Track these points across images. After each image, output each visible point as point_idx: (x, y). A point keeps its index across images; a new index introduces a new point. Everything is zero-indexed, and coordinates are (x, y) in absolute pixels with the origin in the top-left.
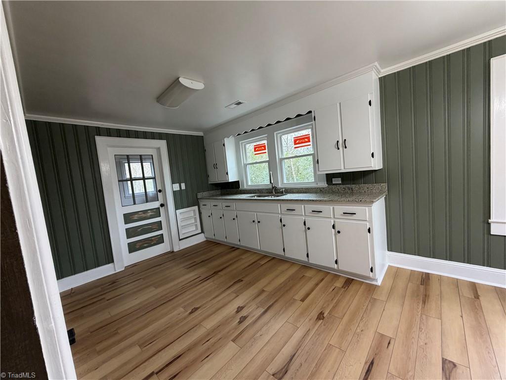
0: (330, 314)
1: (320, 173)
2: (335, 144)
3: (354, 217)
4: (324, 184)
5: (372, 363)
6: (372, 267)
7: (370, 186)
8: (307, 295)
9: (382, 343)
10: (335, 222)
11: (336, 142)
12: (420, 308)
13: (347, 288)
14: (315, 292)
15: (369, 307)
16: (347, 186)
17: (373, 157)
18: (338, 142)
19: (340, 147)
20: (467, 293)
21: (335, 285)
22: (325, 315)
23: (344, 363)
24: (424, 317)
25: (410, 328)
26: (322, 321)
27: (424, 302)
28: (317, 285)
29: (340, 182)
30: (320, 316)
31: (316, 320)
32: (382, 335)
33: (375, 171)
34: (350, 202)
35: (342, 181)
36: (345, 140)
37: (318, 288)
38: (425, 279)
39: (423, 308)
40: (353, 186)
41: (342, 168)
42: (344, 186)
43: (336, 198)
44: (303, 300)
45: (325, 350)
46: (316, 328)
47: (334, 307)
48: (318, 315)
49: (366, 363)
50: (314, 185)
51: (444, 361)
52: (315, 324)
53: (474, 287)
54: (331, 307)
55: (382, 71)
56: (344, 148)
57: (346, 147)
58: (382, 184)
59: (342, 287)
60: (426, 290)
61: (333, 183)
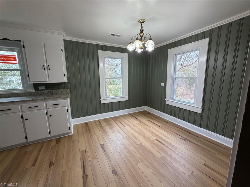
0: (56, 159)
1: (31, 83)
2: (42, 66)
3: (59, 106)
4: (32, 90)
5: (84, 163)
6: (69, 127)
7: (62, 90)
8: (36, 160)
9: (84, 153)
10: (47, 111)
11: (43, 65)
12: (89, 134)
13: (59, 143)
14: (40, 156)
15: (73, 144)
16: (50, 90)
17: (65, 76)
18: (44, 65)
19: (46, 68)
20: (98, 123)
21: (51, 145)
22: (53, 162)
23: (73, 172)
24: (91, 136)
25: (89, 143)
26: (53, 166)
27: (90, 132)
28: (40, 151)
29: (45, 89)
30: (51, 164)
31: (49, 167)
32: (82, 151)
33: (64, 83)
34: (56, 99)
35: (45, 88)
36: (49, 65)
37: (41, 153)
38: (87, 124)
39: (90, 134)
40: (53, 91)
41: (48, 80)
42: (47, 91)
43: (47, 97)
44: (34, 165)
45: (62, 175)
46: (51, 171)
47: (57, 155)
48: (49, 165)
49: (81, 165)
51: (101, 145)
52: (50, 170)
53: (99, 121)
54: (55, 156)
55: (65, 37)
56: (48, 70)
57: (49, 69)
58: (68, 89)
59: (56, 144)
60: (88, 128)
61: (39, 89)
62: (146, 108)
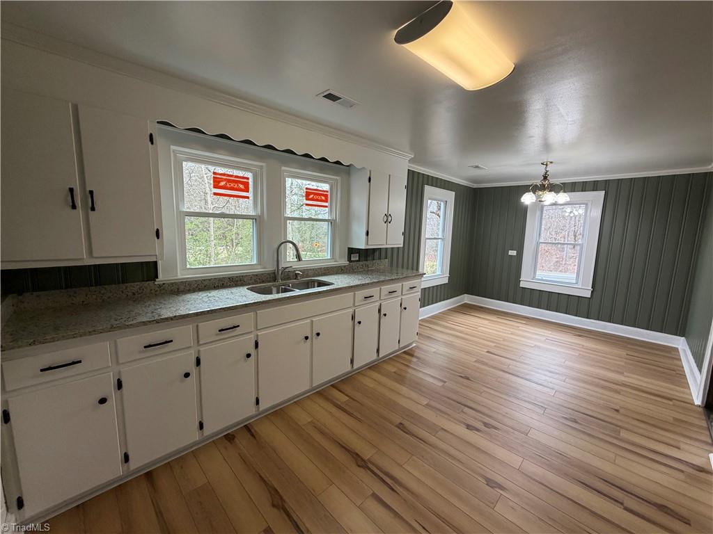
4: (344, 262)
10: (402, 299)
16: (365, 262)
29: (358, 259)
40: (369, 263)
41: (385, 243)
42: (362, 263)
50: (333, 263)
61: (352, 259)
62: (466, 299)
